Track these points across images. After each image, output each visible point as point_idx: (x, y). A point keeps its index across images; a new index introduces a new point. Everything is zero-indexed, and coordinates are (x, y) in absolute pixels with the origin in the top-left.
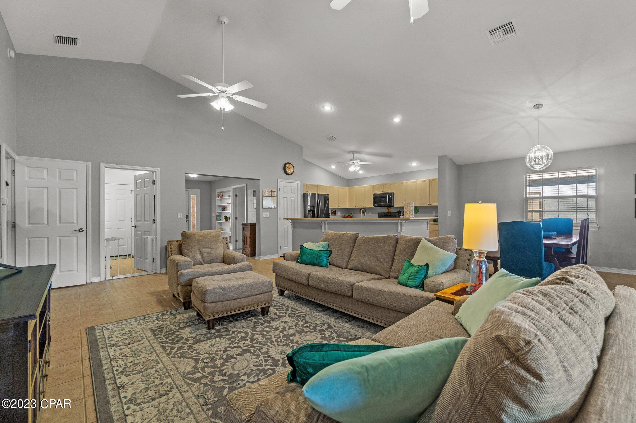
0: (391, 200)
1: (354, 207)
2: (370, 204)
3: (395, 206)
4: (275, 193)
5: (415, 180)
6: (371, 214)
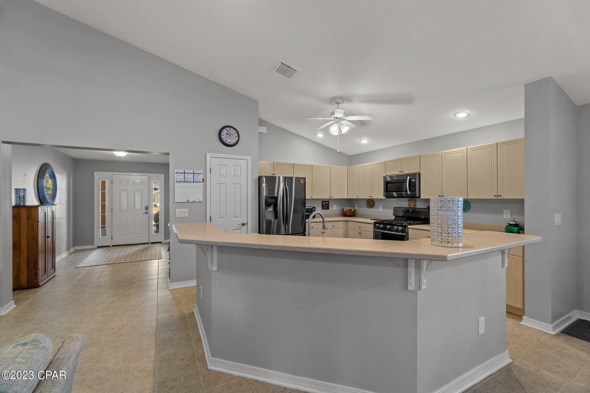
0: (415, 186)
1: (356, 198)
2: (379, 194)
3: (422, 197)
4: (201, 177)
5: (464, 148)
6: (383, 208)
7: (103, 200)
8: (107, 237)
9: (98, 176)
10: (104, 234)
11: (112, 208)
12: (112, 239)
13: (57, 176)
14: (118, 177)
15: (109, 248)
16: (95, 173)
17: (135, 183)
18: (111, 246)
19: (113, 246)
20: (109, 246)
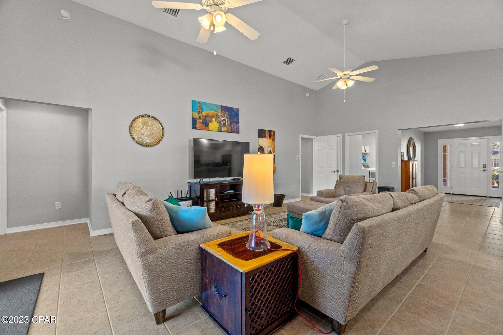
7: (445, 159)
8: (447, 187)
9: (441, 143)
10: (446, 185)
11: (452, 166)
12: (452, 189)
13: (416, 144)
14: (457, 142)
15: (450, 195)
16: (439, 140)
17: (472, 145)
18: (451, 194)
19: (453, 194)
20: (450, 194)
